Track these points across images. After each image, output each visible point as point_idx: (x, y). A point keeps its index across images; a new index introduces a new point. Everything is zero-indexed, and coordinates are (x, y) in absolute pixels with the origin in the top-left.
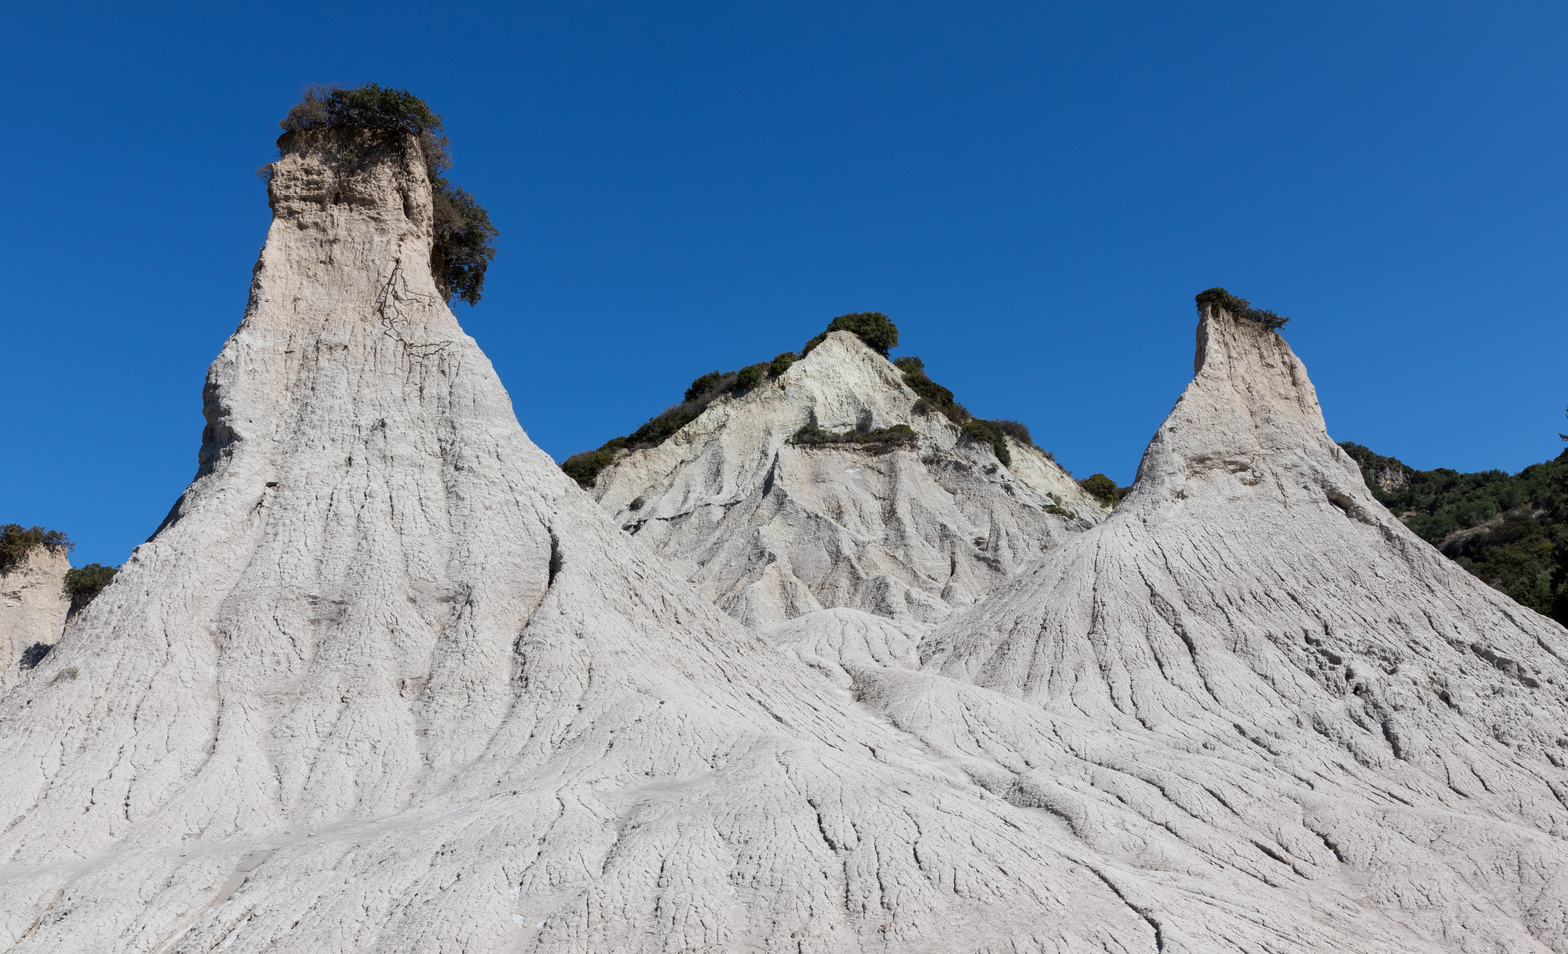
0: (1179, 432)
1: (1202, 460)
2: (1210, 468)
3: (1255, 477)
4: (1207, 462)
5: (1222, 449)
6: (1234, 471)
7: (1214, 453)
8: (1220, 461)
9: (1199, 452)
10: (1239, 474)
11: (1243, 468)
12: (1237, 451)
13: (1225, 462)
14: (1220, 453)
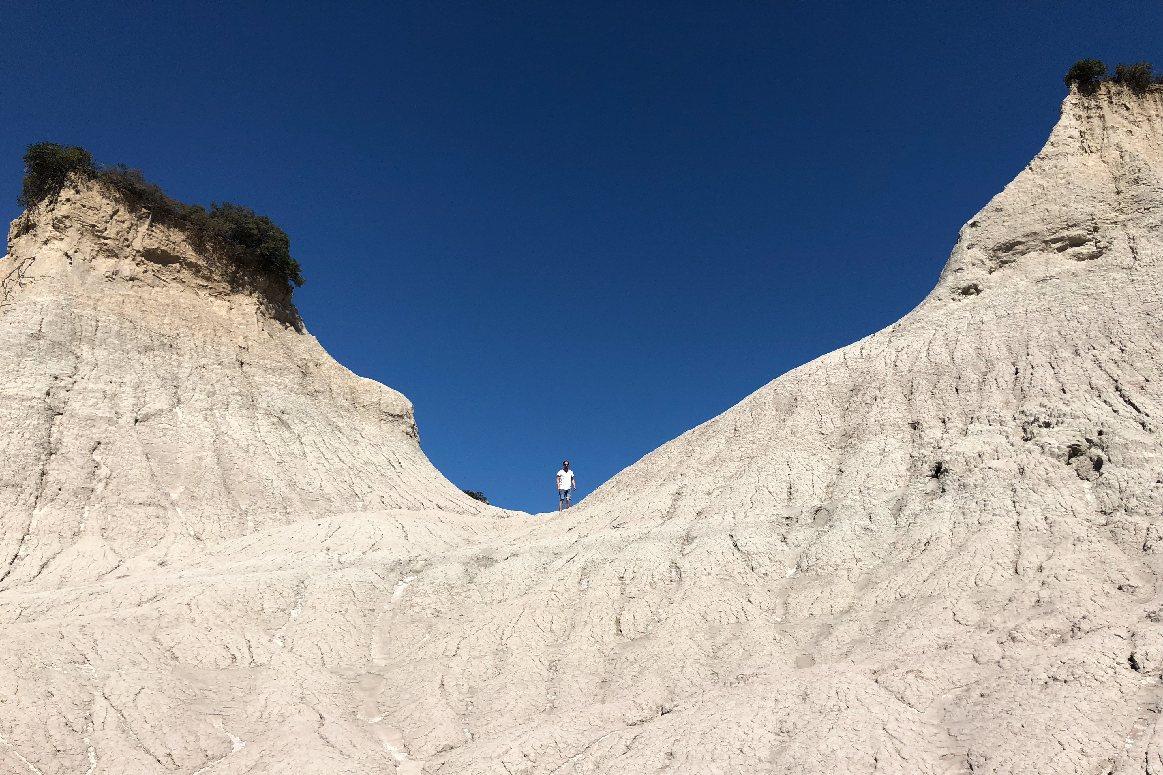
0: (983, 224)
1: (1009, 247)
2: (1023, 254)
3: (1098, 248)
4: (1017, 247)
5: (1039, 227)
6: (1061, 250)
7: (1027, 235)
8: (1037, 242)
9: (1004, 240)
10: (1070, 251)
11: (1078, 242)
12: (1064, 225)
13: (1046, 242)
14: (1035, 233)
